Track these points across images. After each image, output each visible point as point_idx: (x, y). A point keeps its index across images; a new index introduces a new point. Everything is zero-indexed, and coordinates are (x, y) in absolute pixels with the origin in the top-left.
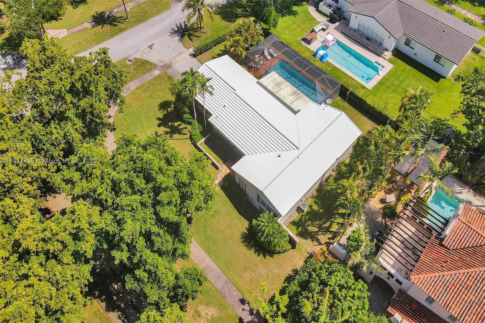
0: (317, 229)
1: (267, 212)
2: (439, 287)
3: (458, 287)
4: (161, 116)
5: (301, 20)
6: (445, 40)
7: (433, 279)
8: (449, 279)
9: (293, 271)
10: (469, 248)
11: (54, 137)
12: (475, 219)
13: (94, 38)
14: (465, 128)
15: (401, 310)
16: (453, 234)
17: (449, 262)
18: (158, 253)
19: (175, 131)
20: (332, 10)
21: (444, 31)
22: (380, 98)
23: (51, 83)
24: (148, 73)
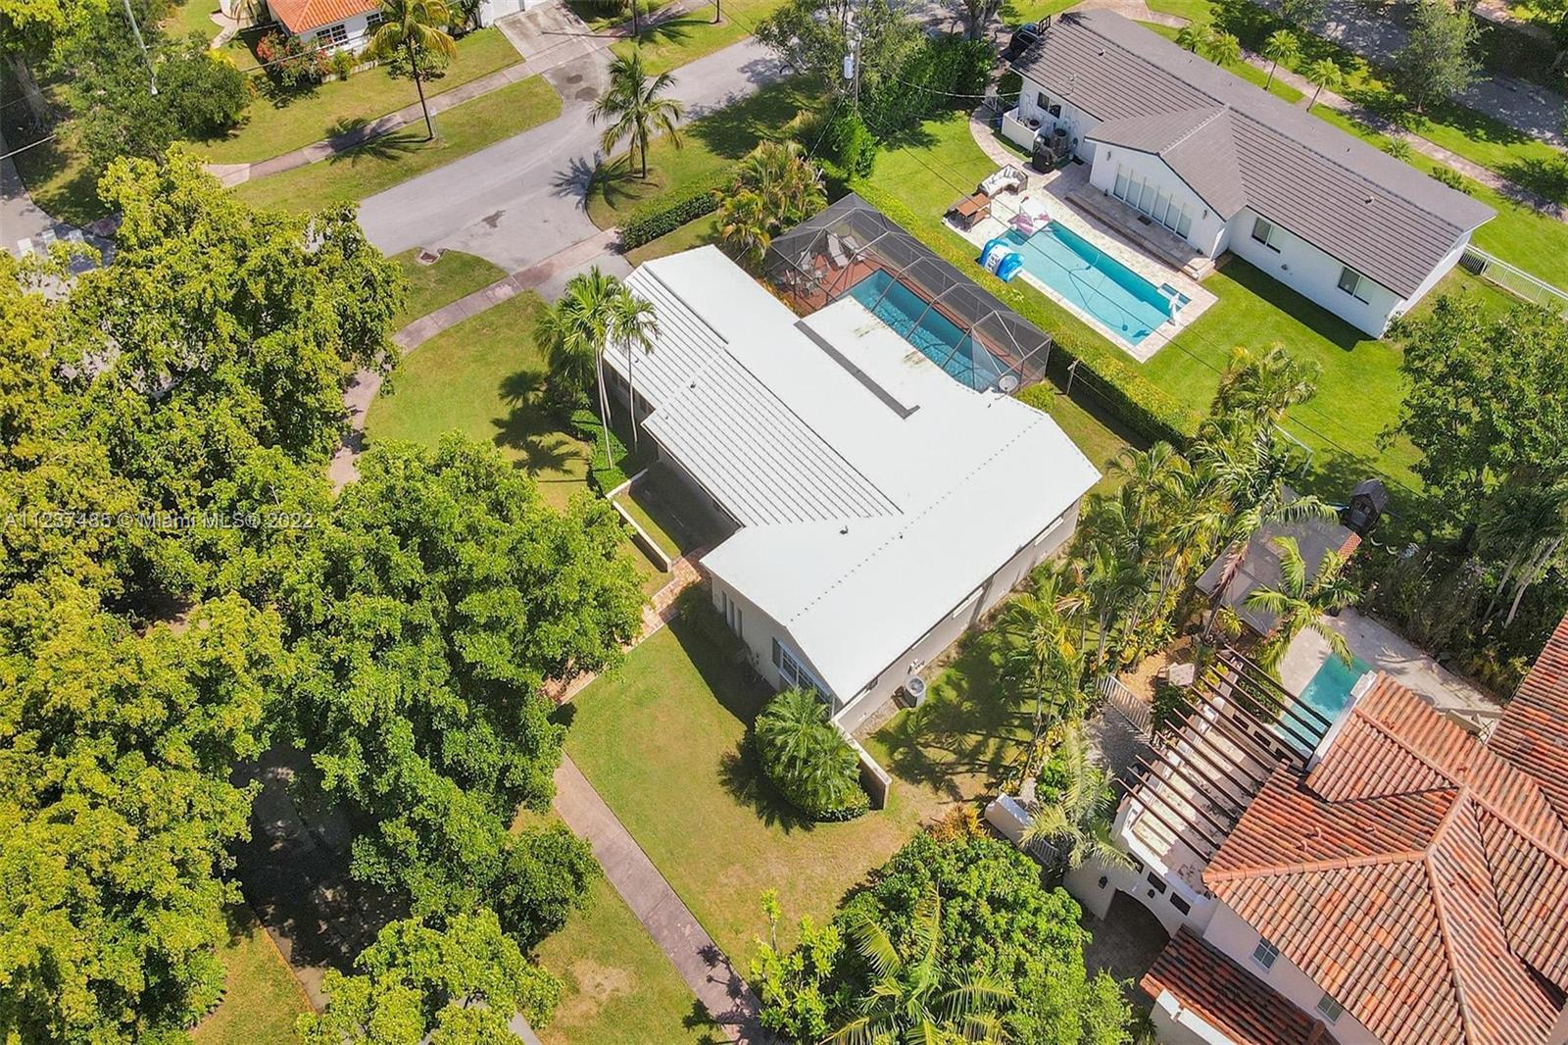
0: (951, 757)
1: (797, 689)
2: (1286, 906)
3: (1341, 907)
4: (504, 413)
5: (948, 161)
6: (1370, 227)
7: (1269, 882)
8: (1317, 885)
9: (869, 874)
10: (1385, 797)
11: (175, 436)
12: (1407, 718)
13: (329, 190)
14: (1418, 477)
15: (1181, 985)
16: (1338, 756)
17: (1323, 837)
18: (456, 775)
19: (541, 459)
20: (1040, 135)
21: (1367, 202)
22: (1171, 387)
23: (177, 279)
24: (479, 293)
